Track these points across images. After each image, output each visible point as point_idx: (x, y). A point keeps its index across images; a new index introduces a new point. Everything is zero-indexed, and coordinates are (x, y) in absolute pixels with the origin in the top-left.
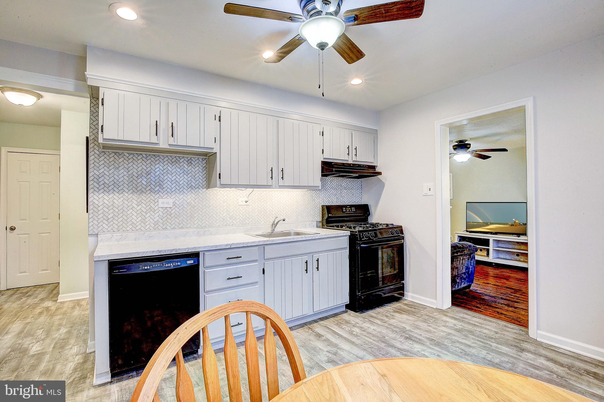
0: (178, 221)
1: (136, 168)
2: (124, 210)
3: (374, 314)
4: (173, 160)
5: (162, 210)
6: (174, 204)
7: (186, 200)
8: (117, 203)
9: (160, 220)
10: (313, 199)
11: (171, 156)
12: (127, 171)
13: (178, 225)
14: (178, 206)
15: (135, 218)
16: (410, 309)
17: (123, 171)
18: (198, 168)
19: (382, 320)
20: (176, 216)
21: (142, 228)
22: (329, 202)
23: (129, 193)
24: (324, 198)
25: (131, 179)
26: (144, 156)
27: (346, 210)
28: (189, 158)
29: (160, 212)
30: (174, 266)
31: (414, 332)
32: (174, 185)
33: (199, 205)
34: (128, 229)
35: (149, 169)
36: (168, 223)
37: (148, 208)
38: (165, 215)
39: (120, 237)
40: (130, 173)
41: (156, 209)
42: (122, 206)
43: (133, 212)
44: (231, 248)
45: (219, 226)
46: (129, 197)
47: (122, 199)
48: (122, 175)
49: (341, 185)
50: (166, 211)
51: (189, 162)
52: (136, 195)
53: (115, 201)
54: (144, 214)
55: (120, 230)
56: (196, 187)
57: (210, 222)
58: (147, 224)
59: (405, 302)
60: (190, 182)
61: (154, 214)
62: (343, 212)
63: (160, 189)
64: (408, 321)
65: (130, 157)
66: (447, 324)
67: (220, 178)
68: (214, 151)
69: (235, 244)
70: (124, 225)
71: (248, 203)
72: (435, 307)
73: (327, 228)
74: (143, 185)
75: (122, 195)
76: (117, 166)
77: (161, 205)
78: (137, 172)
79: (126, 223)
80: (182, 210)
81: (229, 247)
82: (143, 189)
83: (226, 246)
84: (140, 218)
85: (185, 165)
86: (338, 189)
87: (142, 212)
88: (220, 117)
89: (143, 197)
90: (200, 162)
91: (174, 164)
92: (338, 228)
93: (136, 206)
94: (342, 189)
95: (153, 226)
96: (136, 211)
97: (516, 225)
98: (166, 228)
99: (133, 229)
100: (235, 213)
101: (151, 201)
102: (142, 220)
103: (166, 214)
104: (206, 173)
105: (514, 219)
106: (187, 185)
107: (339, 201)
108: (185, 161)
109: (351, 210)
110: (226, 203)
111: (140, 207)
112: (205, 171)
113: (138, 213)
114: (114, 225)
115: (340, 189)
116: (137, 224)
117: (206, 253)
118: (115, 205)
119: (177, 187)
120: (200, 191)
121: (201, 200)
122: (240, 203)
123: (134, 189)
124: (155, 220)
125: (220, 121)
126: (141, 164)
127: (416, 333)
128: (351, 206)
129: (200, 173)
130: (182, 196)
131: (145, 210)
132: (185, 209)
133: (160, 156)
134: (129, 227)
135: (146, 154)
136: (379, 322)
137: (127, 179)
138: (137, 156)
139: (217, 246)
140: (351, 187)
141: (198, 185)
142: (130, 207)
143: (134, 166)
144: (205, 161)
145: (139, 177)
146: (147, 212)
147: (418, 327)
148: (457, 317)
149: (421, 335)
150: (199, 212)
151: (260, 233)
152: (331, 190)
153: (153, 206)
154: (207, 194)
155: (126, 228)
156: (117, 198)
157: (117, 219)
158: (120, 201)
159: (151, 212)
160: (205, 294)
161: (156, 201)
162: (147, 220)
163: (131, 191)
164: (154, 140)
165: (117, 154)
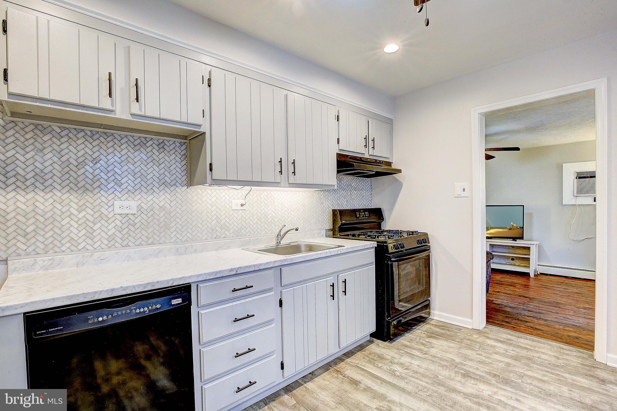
0: (146, 234)
1: (75, 151)
2: (55, 219)
3: (407, 343)
4: (136, 143)
5: (120, 219)
6: (140, 208)
7: (157, 202)
8: (42, 207)
9: (117, 233)
10: (322, 201)
11: (133, 137)
12: (59, 156)
13: (146, 239)
14: (145, 212)
15: (76, 232)
16: (443, 331)
17: (50, 155)
18: (174, 156)
19: (420, 350)
20: (142, 226)
21: (88, 247)
22: (339, 206)
23: (64, 191)
24: (333, 201)
25: (67, 169)
26: (89, 133)
27: (360, 215)
28: (160, 141)
29: (117, 221)
30: (150, 311)
31: (467, 365)
32: (139, 179)
33: (178, 210)
34: (64, 248)
35: (97, 154)
36: (130, 238)
37: (96, 215)
38: (124, 226)
39: (50, 262)
40: (64, 159)
41: (110, 216)
42: (51, 213)
43: (72, 222)
44: (237, 274)
45: (206, 239)
46: (64, 197)
47: (51, 201)
48: (50, 162)
49: (351, 185)
50: (126, 219)
51: (161, 146)
52: (76, 195)
53: (37, 204)
54: (91, 225)
55: (49, 251)
56: (172, 184)
57: (194, 234)
58: (95, 240)
59: (432, 322)
60: (163, 176)
61: (106, 224)
62: (357, 217)
63: (116, 187)
64: (451, 349)
65: (63, 134)
66: (497, 350)
67: (211, 170)
68: (202, 130)
69: (243, 267)
70: (56, 242)
71: (244, 207)
72: (471, 327)
73: (341, 238)
74: (87, 180)
75: (50, 194)
76: (40, 147)
77: (118, 211)
78: (75, 158)
79: (59, 239)
80: (151, 218)
81: (234, 272)
82: (88, 186)
83: (230, 271)
84: (84, 231)
85: (155, 151)
86: (347, 190)
87: (87, 222)
88: (209, 80)
89: (88, 197)
90: (177, 148)
91: (137, 148)
92: (355, 238)
93: (76, 213)
94: (351, 189)
95: (106, 242)
96: (76, 219)
97: (514, 229)
98: (127, 246)
99: (73, 248)
100: (228, 220)
101: (102, 204)
102: (88, 234)
103: (127, 224)
104: (186, 164)
105: (512, 223)
106: (158, 180)
107: (349, 204)
108: (154, 146)
109: (365, 214)
110: (215, 207)
111: (84, 213)
112: (184, 162)
113: (80, 222)
114: (38, 244)
115: (350, 190)
116: (80, 241)
117: (201, 285)
118: (37, 210)
119: (143, 183)
120: (177, 189)
121: (180, 202)
122: (234, 207)
123: (71, 185)
124: (110, 233)
125: (209, 86)
126: (83, 146)
127: (471, 367)
128: (365, 210)
129: (177, 163)
130: (152, 196)
131: (91, 219)
132: (156, 216)
133: (115, 135)
134: (65, 245)
135: (91, 131)
136: (419, 354)
137: (59, 168)
138: (75, 133)
139: (217, 273)
140: (361, 187)
141: (175, 181)
142: (65, 213)
143: (71, 148)
144: (184, 147)
145: (80, 166)
146: (96, 221)
147: (466, 357)
148: (502, 339)
149: (477, 369)
150: (178, 220)
151: (263, 247)
152: (340, 191)
153: (106, 213)
154: (188, 195)
155: (60, 248)
156: (42, 200)
157: (42, 233)
158: (47, 204)
159: (102, 222)
160: (200, 347)
161: (110, 204)
162: (95, 234)
163: (68, 188)
164: (106, 103)
165: (40, 127)
